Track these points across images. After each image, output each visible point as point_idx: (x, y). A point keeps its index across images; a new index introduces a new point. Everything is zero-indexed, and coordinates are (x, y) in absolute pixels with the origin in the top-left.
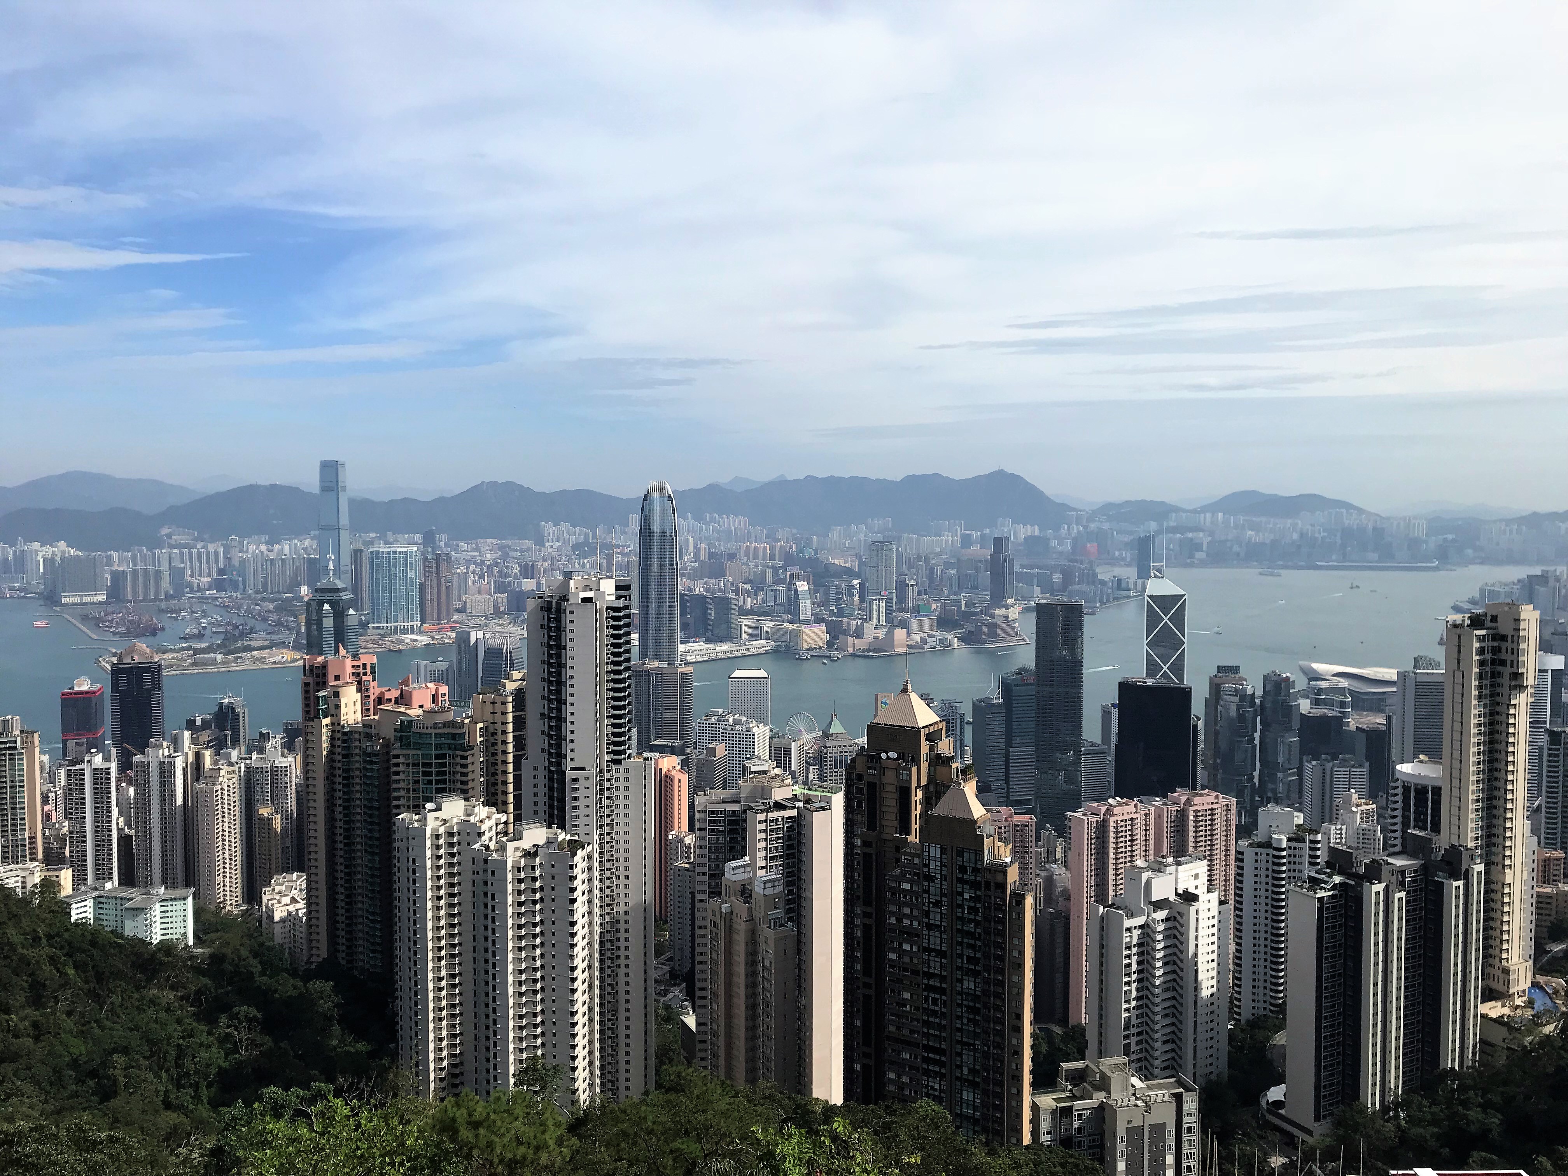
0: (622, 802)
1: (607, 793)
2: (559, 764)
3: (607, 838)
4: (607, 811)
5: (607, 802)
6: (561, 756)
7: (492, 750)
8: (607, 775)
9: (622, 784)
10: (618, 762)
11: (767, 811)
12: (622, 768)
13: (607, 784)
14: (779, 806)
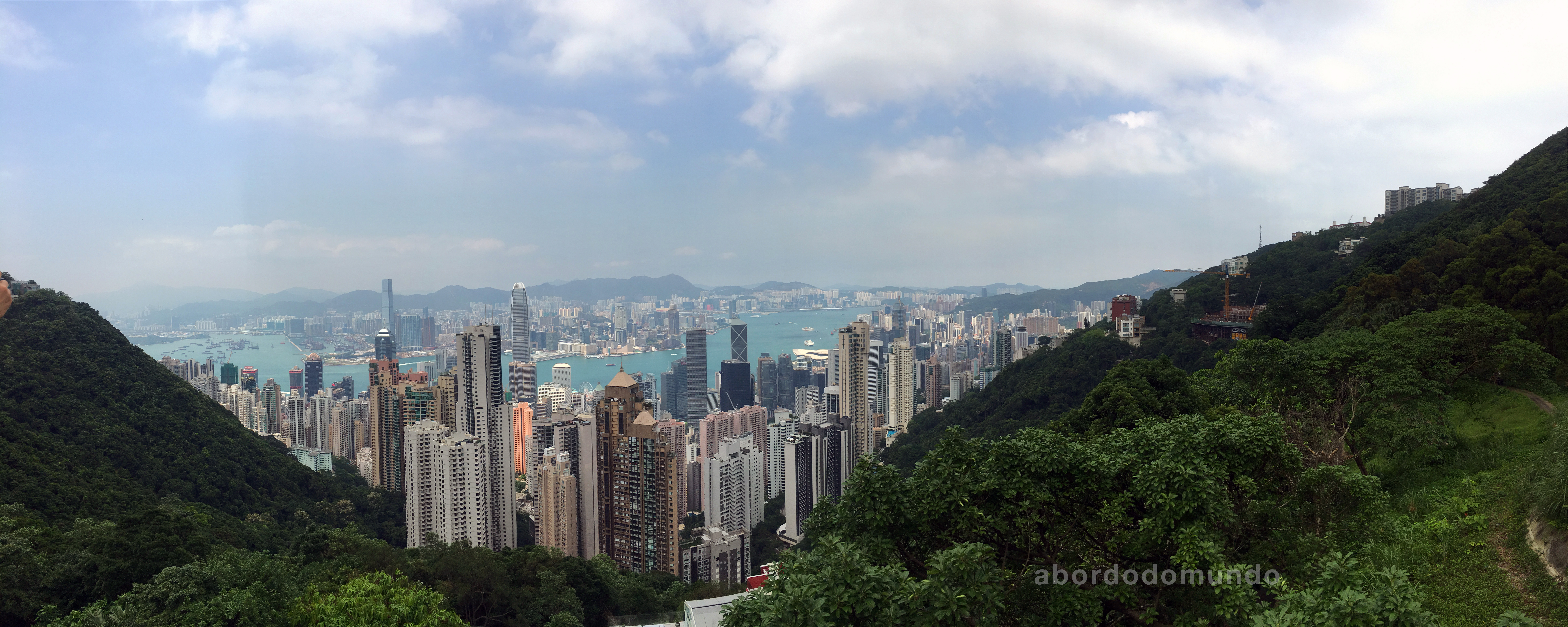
0: (499, 423)
1: (493, 419)
2: (472, 406)
3: (493, 438)
4: (493, 427)
5: (493, 423)
6: (472, 402)
7: (446, 400)
8: (492, 411)
9: (499, 415)
10: (497, 406)
11: (564, 425)
12: (498, 408)
13: (492, 415)
14: (568, 423)
